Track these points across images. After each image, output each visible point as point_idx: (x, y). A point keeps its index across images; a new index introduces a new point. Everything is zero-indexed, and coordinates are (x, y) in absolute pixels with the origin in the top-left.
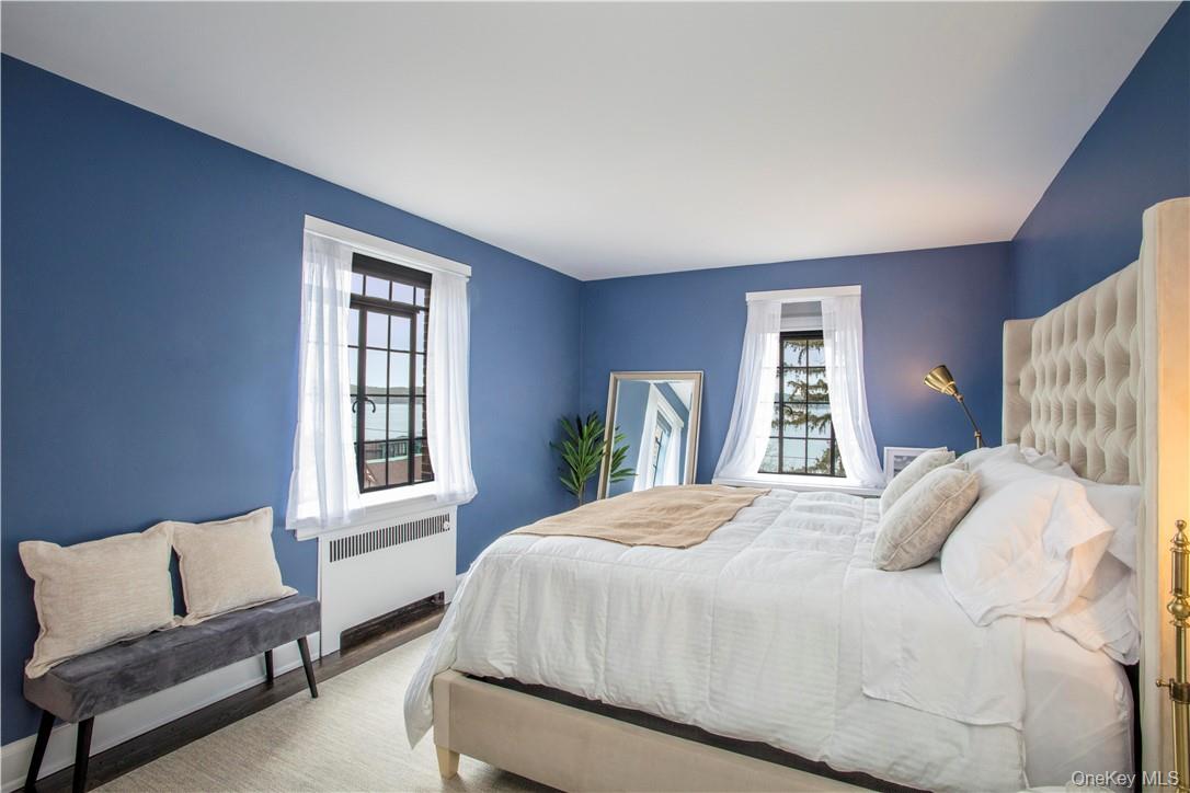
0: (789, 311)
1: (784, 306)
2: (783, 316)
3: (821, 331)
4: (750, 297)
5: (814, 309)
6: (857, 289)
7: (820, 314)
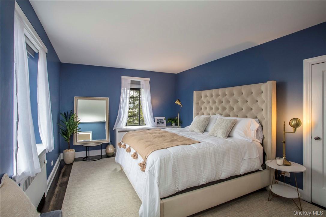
0: (132, 82)
1: (131, 81)
2: (131, 84)
3: (140, 89)
4: (122, 77)
5: (139, 83)
6: (149, 79)
7: (140, 84)
